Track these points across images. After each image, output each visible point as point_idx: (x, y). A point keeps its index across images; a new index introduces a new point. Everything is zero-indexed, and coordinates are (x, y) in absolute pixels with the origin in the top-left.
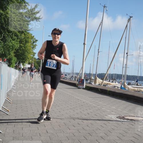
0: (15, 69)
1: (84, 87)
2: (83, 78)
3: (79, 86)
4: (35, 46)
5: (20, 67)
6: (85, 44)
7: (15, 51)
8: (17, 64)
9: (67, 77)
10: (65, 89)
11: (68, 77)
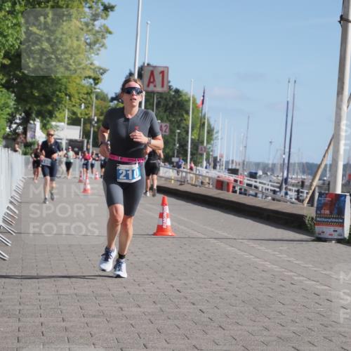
0: (6, 146)
1: (346, 235)
2: (339, 191)
3: (318, 229)
4: (103, 37)
5: (29, 139)
6: (348, 21)
7: (7, 62)
8: (14, 126)
9: (260, 186)
10: (251, 244)
11: (265, 183)
